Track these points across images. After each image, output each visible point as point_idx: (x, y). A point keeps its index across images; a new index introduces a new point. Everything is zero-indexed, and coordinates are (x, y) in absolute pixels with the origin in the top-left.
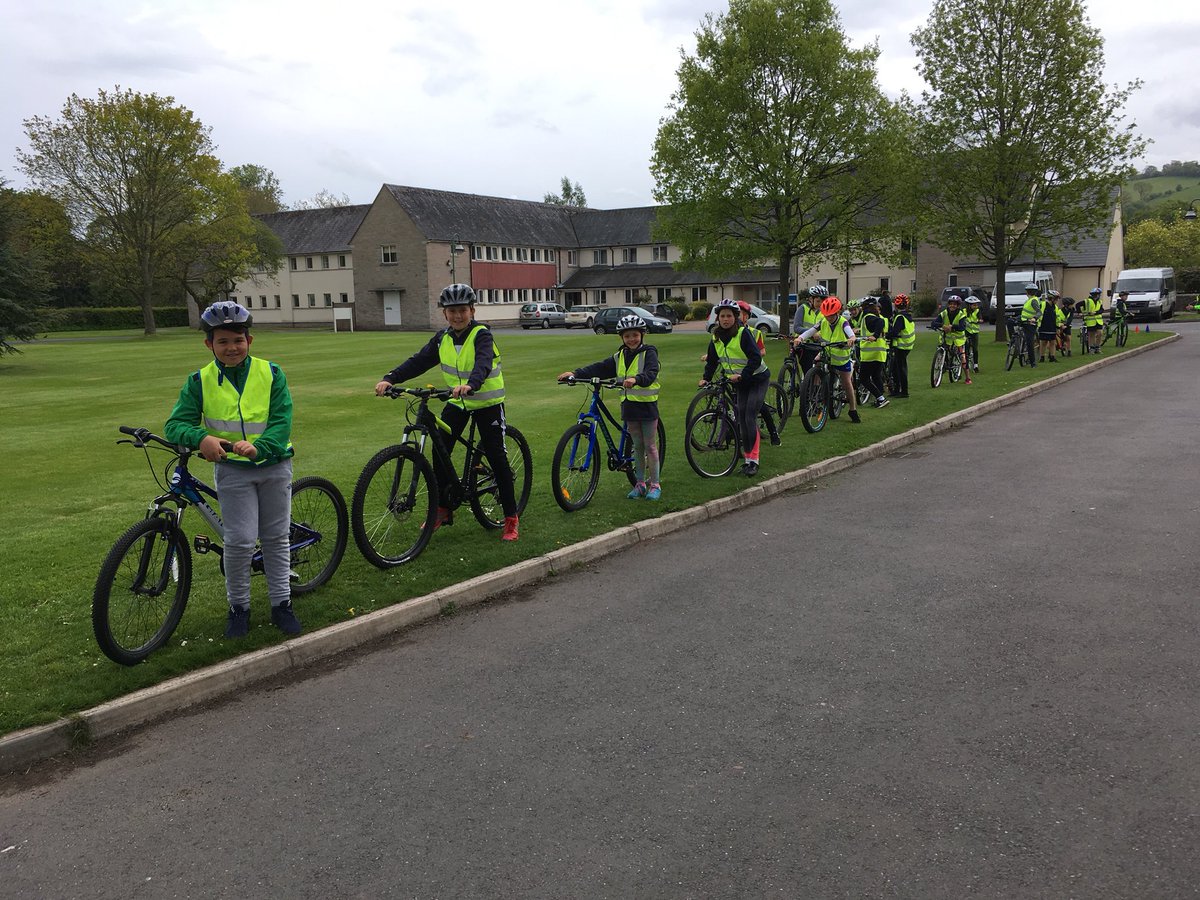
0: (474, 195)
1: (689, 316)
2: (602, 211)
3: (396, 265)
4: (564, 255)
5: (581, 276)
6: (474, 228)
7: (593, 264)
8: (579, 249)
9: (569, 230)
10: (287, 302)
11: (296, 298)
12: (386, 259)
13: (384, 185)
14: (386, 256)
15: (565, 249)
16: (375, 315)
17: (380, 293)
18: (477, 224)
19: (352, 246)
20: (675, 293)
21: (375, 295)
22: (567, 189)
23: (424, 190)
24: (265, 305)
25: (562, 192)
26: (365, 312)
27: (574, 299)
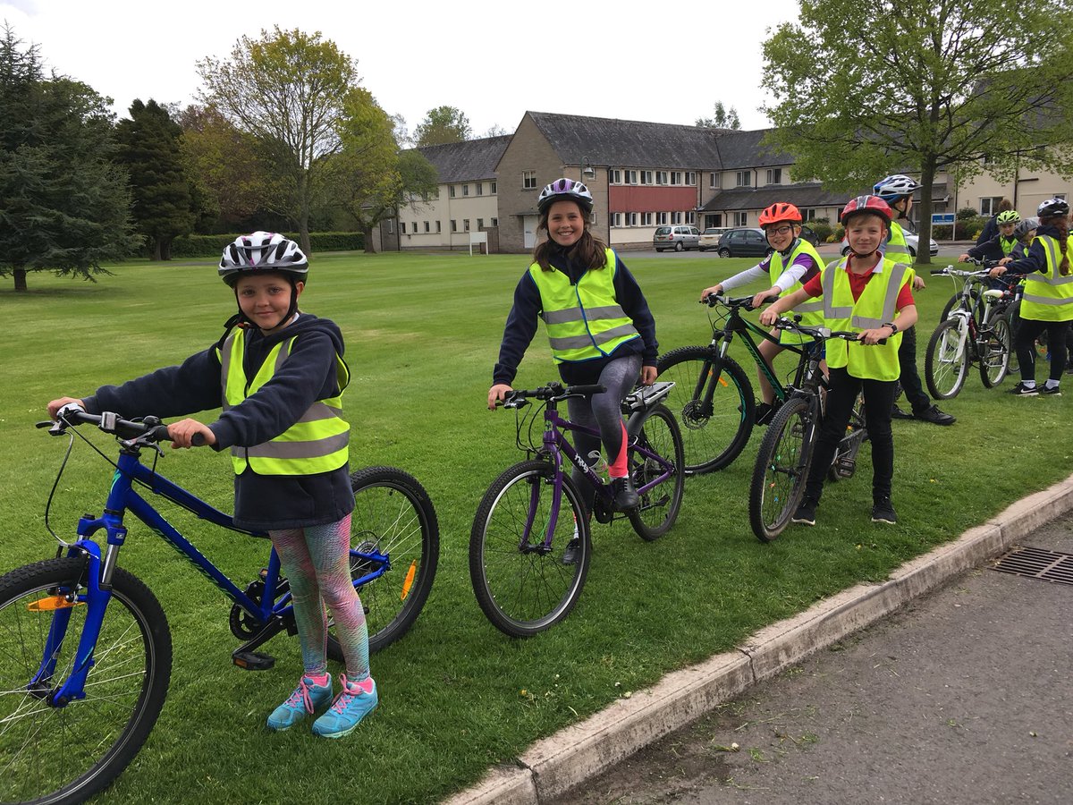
0: (617, 120)
1: (831, 238)
2: (747, 132)
3: (536, 190)
4: (706, 178)
5: (723, 198)
6: (614, 152)
7: (735, 186)
8: (722, 171)
9: (714, 153)
10: (446, 227)
11: (454, 223)
12: (527, 185)
13: (527, 112)
14: (527, 181)
15: (709, 171)
16: (515, 239)
17: (521, 217)
18: (616, 148)
19: (497, 173)
20: (819, 214)
21: (515, 220)
22: (720, 114)
23: (566, 116)
24: (428, 230)
25: (716, 116)
26: (507, 236)
27: (714, 221)
